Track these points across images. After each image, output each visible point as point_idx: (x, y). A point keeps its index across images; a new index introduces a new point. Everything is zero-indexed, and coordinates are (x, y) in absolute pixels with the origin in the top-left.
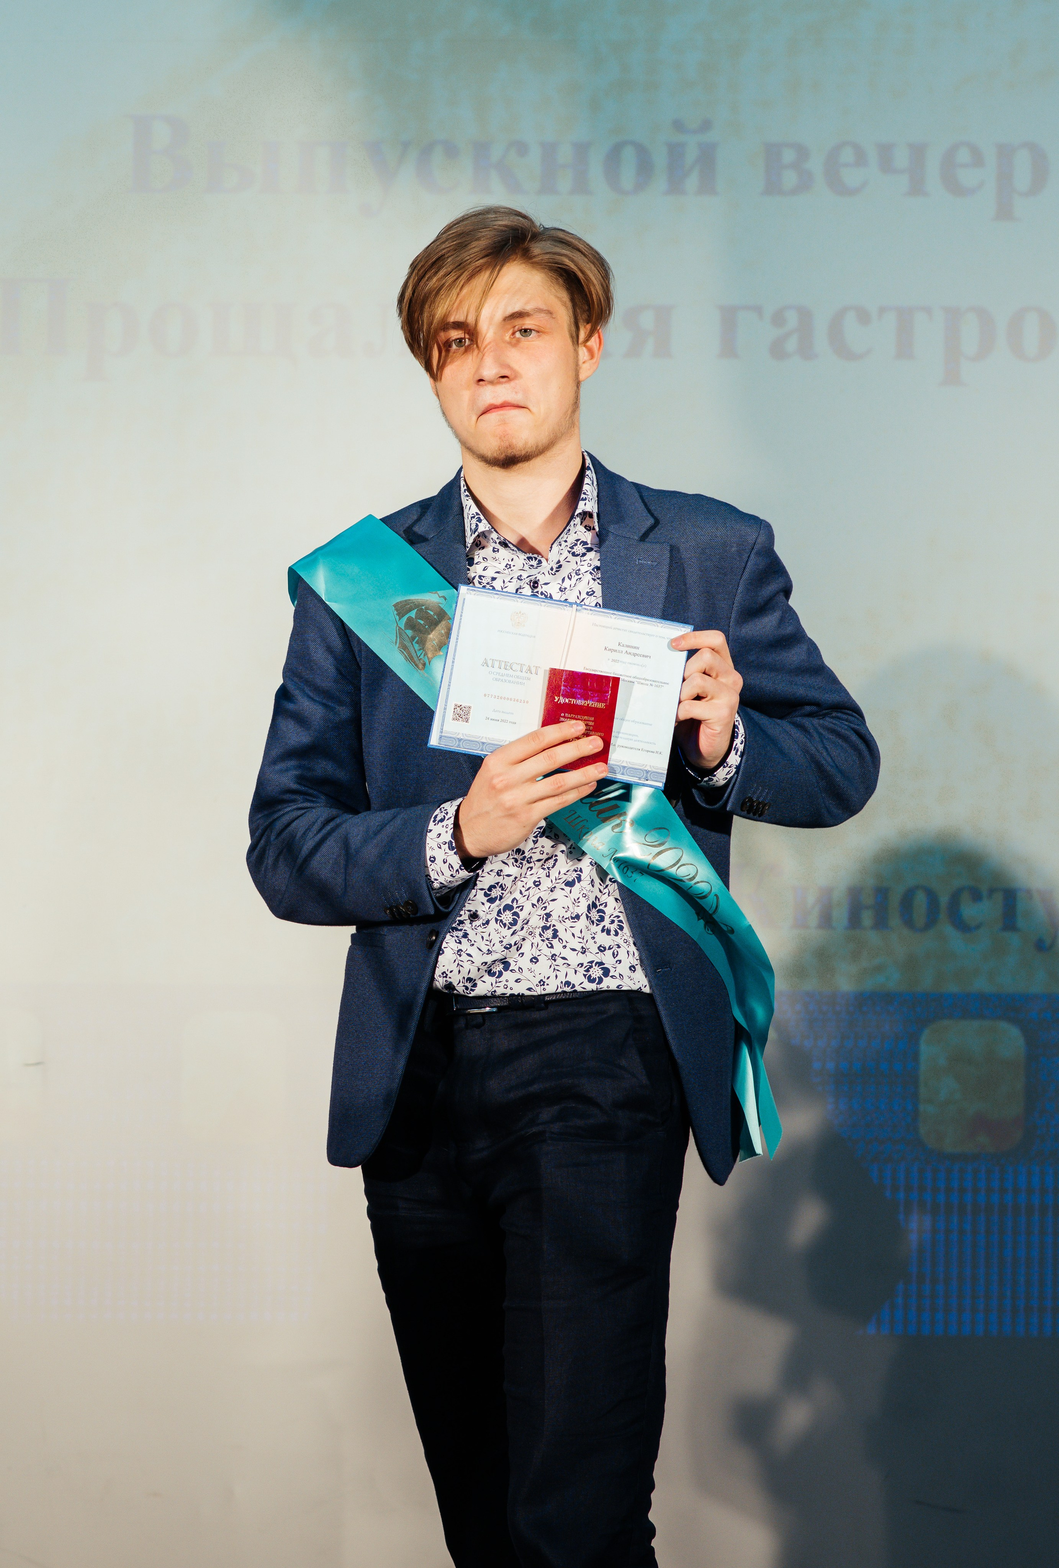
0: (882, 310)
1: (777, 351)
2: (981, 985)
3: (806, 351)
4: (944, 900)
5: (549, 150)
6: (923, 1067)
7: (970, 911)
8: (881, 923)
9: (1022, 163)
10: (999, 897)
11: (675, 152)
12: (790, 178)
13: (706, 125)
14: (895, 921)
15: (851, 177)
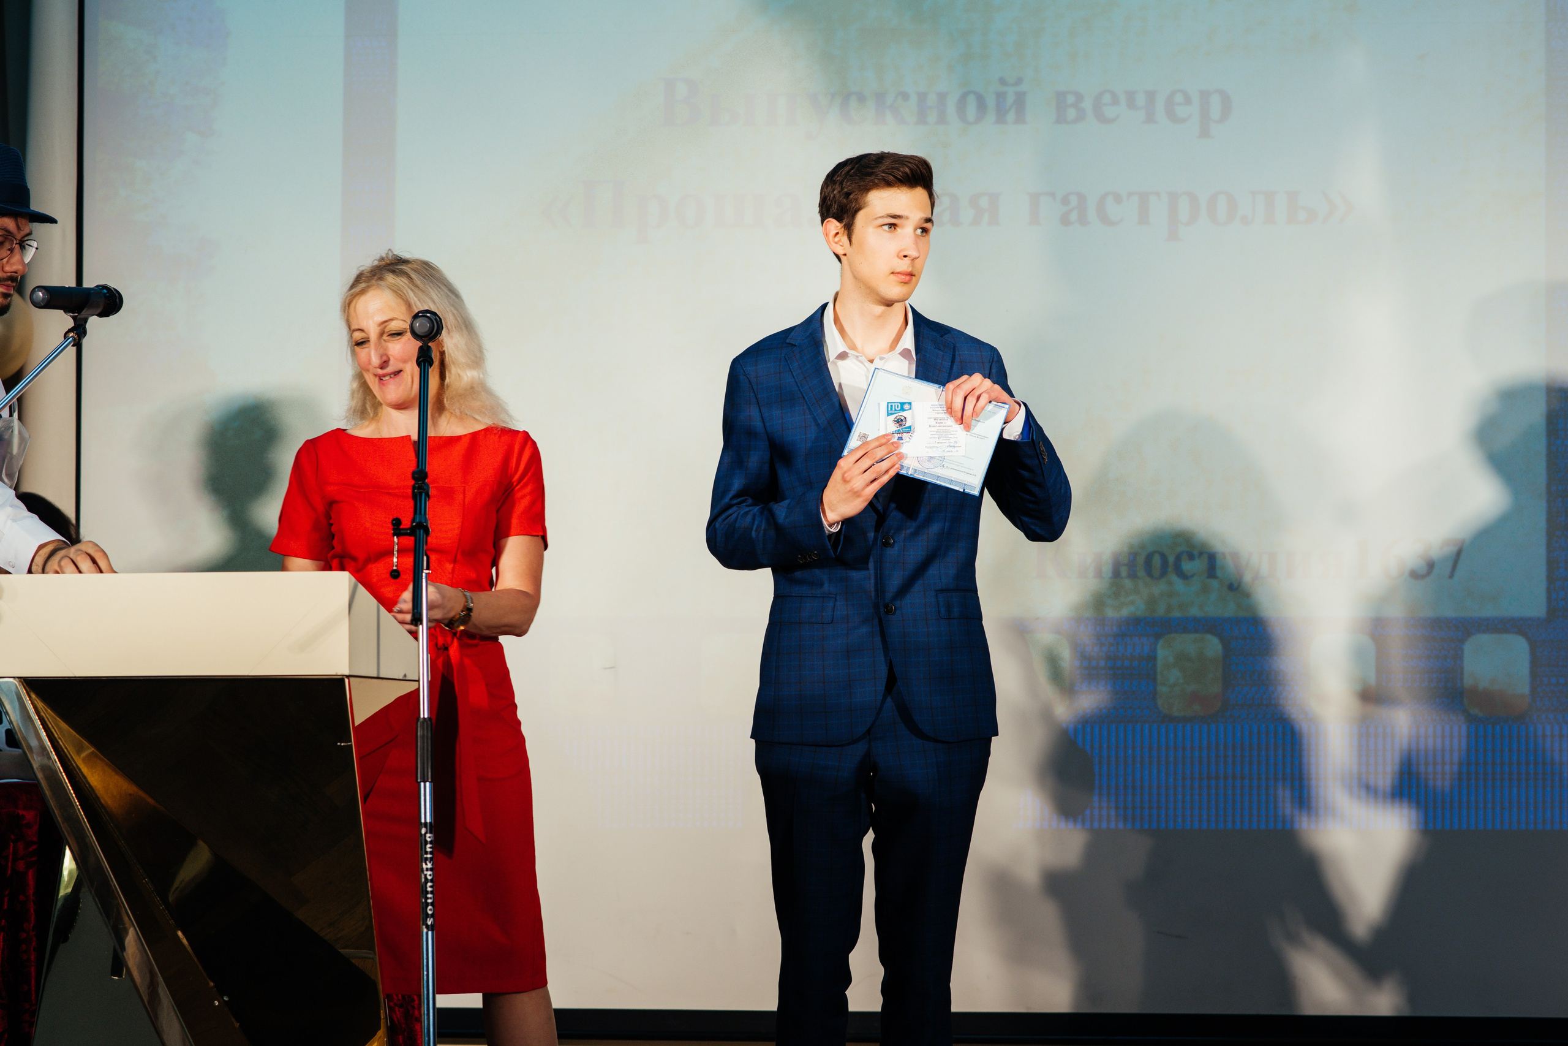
0: (1130, 195)
1: (1065, 220)
2: (1194, 612)
3: (1083, 221)
4: (1171, 559)
5: (922, 97)
6: (1159, 663)
7: (1187, 566)
8: (1133, 575)
9: (1215, 102)
10: (1205, 558)
11: (1000, 96)
12: (1071, 113)
13: (1019, 81)
14: (1141, 573)
15: (1109, 112)
